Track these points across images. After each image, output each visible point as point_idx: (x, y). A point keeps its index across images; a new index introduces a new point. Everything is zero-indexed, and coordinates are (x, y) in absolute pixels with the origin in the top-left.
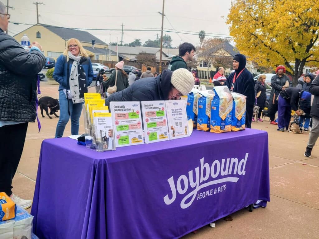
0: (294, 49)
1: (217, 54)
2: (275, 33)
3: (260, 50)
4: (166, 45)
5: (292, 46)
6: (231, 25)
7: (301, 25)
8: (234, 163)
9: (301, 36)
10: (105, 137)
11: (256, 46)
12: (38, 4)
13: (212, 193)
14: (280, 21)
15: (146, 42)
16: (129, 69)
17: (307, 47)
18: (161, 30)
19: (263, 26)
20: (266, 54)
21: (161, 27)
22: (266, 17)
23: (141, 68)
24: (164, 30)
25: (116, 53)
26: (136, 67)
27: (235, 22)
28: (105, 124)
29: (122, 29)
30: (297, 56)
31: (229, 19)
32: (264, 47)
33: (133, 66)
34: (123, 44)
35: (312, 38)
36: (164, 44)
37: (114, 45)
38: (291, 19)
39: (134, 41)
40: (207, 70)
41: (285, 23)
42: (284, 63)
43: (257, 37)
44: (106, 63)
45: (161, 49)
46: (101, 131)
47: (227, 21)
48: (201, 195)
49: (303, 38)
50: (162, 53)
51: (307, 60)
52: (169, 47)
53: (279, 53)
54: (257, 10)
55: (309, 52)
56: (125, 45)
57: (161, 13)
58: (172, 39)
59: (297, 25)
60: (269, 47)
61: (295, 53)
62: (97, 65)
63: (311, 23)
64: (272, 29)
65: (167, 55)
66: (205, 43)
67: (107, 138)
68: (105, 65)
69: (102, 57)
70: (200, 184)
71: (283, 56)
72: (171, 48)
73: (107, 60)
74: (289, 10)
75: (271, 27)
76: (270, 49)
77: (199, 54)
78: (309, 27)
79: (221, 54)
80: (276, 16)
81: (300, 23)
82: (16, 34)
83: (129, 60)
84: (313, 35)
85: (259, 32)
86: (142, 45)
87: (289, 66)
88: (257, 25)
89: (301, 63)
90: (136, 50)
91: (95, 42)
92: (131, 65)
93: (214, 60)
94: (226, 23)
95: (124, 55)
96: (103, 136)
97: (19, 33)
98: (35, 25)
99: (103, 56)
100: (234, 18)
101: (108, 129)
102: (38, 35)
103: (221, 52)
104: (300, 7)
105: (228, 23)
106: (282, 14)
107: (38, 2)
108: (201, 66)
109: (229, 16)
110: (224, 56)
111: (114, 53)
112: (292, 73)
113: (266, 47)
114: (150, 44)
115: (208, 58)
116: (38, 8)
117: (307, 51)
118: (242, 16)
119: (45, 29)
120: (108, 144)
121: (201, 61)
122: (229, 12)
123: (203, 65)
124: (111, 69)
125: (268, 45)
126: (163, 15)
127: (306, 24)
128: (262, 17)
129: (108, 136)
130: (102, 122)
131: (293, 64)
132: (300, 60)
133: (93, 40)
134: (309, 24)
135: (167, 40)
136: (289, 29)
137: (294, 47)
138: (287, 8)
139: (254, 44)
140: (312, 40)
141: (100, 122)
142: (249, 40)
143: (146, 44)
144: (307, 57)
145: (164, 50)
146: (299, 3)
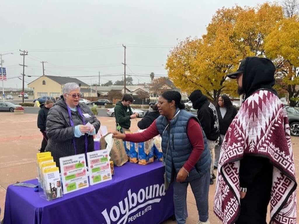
0: (212, 83)
1: (162, 88)
2: (198, 73)
3: (189, 85)
4: (129, 83)
5: (211, 81)
6: (168, 70)
7: (215, 68)
8: (156, 189)
9: (216, 75)
10: (54, 187)
11: (186, 83)
12: (44, 63)
13: (140, 215)
14: (200, 66)
15: (116, 82)
16: (104, 101)
17: (221, 81)
18: (124, 74)
19: (190, 69)
20: (194, 87)
21: (124, 72)
22: (191, 64)
23: (112, 100)
24: (126, 74)
25: (95, 91)
26: (108, 99)
27: (171, 68)
28: (54, 177)
29: (99, 75)
30: (214, 88)
31: (167, 66)
32: (191, 83)
33: (107, 99)
34: (100, 85)
35: (223, 76)
36: (128, 83)
37: (94, 85)
38: (207, 65)
39: (107, 82)
40: (156, 99)
41: (204, 68)
42: (206, 93)
43: (186, 77)
44: (88, 98)
45: (125, 86)
46: (50, 184)
47: (166, 68)
48: (132, 218)
49: (217, 76)
50: (125, 89)
51: (222, 90)
52: (131, 84)
53: (202, 86)
54: (185, 59)
55: (222, 85)
56: (102, 85)
57: (123, 64)
58: (133, 79)
59: (212, 68)
60: (195, 83)
61: (213, 86)
62: (83, 100)
63: (222, 66)
64: (196, 71)
65: (130, 90)
66: (154, 81)
67: (55, 188)
68: (88, 100)
69: (86, 95)
70: (130, 210)
71: (205, 88)
72: (132, 85)
73: (90, 96)
74: (206, 59)
75: (195, 70)
76: (196, 84)
77: (150, 88)
78: (221, 68)
79: (165, 88)
80: (198, 63)
81: (214, 66)
82: (30, 82)
83: (104, 95)
84: (224, 74)
85: (187, 73)
86: (113, 84)
87: (209, 95)
88: (185, 70)
89: (217, 93)
90: (109, 88)
91: (81, 85)
92: (105, 99)
93: (160, 92)
94: (165, 68)
95: (100, 92)
96: (52, 187)
97: (31, 82)
98: (42, 76)
99: (87, 93)
100: (170, 65)
101: (56, 181)
102: (44, 83)
103: (164, 87)
104: (213, 56)
105: (166, 69)
106: (201, 61)
107: (44, 61)
108: (152, 96)
109: (167, 64)
110: (167, 89)
111: (94, 91)
112: (212, 99)
113: (193, 83)
114: (118, 83)
115: (156, 91)
116: (44, 65)
117: (221, 84)
118: (175, 64)
119: (48, 78)
120: (56, 193)
121: (152, 93)
122: (166, 62)
123: (153, 96)
124: (92, 102)
125: (194, 82)
126: (125, 65)
127: (218, 67)
128: (189, 64)
129: (56, 187)
130: (51, 176)
131: (212, 93)
132: (217, 90)
133: (80, 83)
134: (220, 67)
135: (130, 80)
136: (206, 71)
137: (212, 82)
138: (204, 57)
139: (185, 81)
140: (223, 77)
141: (49, 176)
142: (181, 79)
143: (116, 83)
144: (221, 89)
145: (127, 87)
146: (212, 54)
